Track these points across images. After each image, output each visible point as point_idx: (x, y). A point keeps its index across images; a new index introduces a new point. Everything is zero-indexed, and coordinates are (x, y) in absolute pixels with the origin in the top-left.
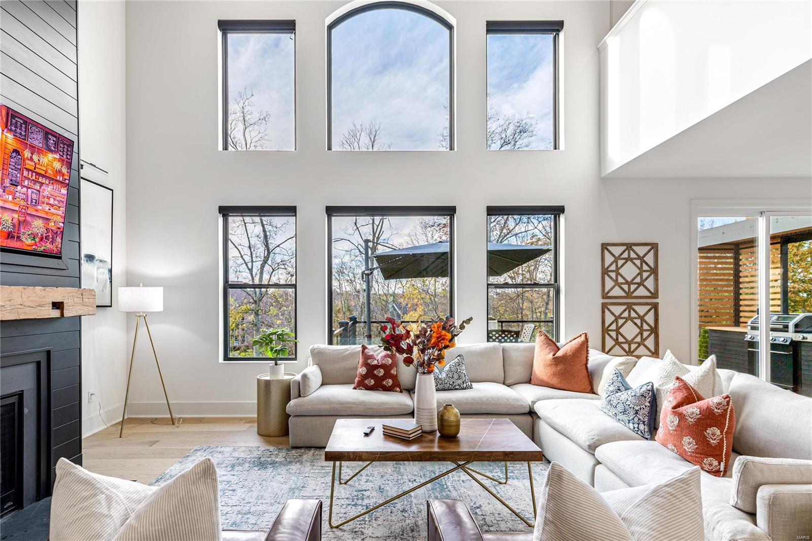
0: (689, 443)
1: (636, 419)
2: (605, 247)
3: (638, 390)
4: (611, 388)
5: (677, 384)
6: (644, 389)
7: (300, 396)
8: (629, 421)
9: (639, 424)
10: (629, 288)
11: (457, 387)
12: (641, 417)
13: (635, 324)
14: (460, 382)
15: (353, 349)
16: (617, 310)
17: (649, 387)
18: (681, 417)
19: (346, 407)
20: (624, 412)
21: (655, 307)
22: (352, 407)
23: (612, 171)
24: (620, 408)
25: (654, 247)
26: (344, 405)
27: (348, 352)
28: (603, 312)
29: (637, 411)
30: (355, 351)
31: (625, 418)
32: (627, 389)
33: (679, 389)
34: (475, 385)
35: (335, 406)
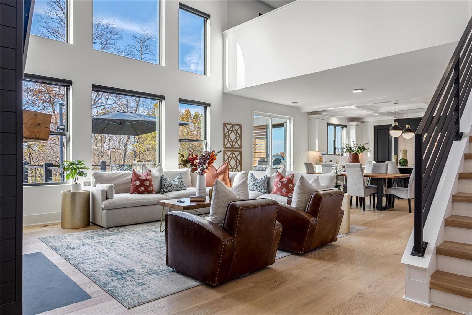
0: (284, 190)
1: (264, 188)
2: (225, 124)
3: (264, 178)
4: (253, 180)
5: (278, 174)
6: (266, 177)
7: (107, 199)
8: (261, 189)
9: (265, 190)
10: (233, 144)
11: (182, 189)
12: (265, 187)
13: (235, 160)
14: (183, 186)
15: (118, 173)
16: (229, 153)
17: (267, 177)
18: (282, 182)
19: (138, 202)
20: (260, 187)
21: (241, 152)
22: (141, 201)
23: (232, 91)
24: (258, 185)
25: (241, 126)
26: (137, 201)
27: (116, 175)
28: (224, 154)
29: (264, 185)
30: (120, 174)
31: (260, 189)
32: (257, 180)
33: (278, 175)
34: (187, 188)
35: (132, 201)
